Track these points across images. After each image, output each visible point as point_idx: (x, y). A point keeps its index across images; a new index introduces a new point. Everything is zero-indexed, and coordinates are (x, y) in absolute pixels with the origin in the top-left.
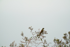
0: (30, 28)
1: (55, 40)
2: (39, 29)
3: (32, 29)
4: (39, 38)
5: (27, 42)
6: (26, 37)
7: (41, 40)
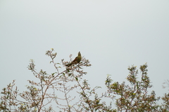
0: (48, 53)
1: (108, 81)
2: (71, 56)
3: (55, 55)
4: (70, 75)
6: (43, 71)
7: (77, 79)
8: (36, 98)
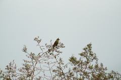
0: (35, 39)
2: (51, 41)
3: (40, 41)
4: (51, 54)
5: (34, 60)
7: (55, 57)
8: (30, 71)
